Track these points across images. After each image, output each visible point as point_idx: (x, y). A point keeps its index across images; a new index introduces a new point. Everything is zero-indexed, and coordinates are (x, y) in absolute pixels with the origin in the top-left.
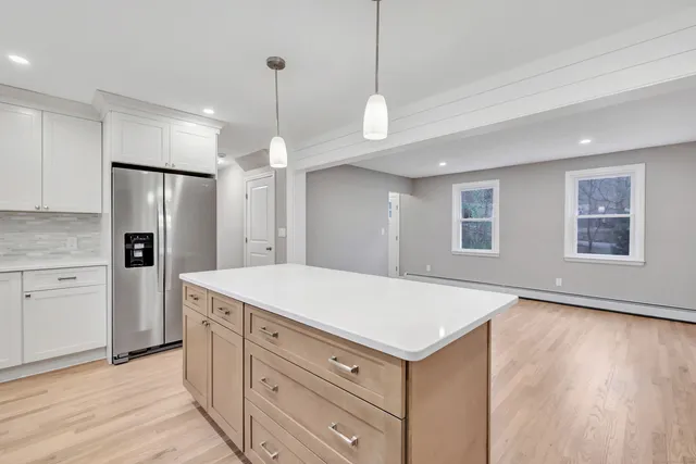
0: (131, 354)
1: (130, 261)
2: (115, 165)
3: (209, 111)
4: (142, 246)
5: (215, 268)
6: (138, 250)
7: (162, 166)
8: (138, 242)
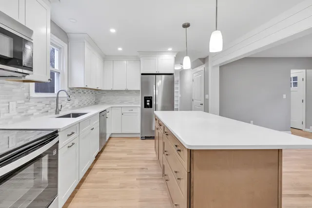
0: (145, 137)
1: (146, 106)
2: (142, 74)
3: (170, 49)
4: (149, 101)
5: (174, 110)
6: (148, 102)
7: (155, 73)
8: (148, 100)
